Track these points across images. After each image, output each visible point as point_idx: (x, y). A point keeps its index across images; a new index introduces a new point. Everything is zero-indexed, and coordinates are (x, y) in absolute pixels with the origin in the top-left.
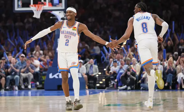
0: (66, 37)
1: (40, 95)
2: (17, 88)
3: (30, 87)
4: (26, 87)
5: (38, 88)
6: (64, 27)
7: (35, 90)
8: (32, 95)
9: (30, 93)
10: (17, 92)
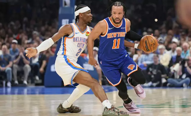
0: (79, 45)
1: (40, 93)
2: (9, 84)
3: (25, 82)
4: (21, 82)
5: (37, 85)
6: (76, 33)
7: (33, 86)
8: (28, 94)
9: (25, 90)
10: (9, 90)
